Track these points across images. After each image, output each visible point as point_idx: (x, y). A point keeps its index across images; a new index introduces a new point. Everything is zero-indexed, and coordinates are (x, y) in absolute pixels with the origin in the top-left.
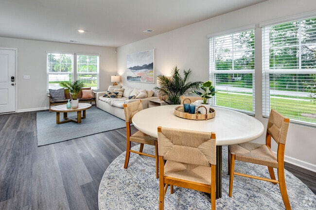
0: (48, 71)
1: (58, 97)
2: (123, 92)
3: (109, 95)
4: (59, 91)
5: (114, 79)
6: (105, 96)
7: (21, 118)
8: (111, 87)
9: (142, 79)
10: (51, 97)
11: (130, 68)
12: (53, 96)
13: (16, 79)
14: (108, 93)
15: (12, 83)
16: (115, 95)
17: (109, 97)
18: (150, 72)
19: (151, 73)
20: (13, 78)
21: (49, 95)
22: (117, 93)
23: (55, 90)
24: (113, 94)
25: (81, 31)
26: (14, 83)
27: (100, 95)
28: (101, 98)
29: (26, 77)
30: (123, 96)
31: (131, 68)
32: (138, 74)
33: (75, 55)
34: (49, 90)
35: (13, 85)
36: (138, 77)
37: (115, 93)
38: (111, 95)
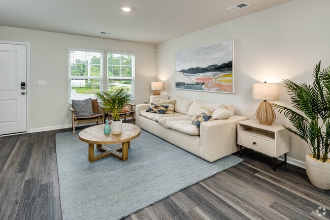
0: (70, 76)
1: (83, 112)
2: (174, 104)
3: (156, 110)
4: (85, 103)
5: (155, 86)
6: (149, 110)
7: (33, 144)
8: (155, 98)
9: (207, 87)
10: (75, 112)
11: (181, 71)
12: (78, 110)
13: (28, 86)
14: (153, 106)
15: (23, 91)
16: (164, 109)
17: (155, 112)
18: (224, 76)
19: (228, 78)
20: (23, 84)
21: (72, 109)
22: (167, 107)
23: (79, 101)
24: (162, 108)
25: (127, 9)
26: (24, 91)
27: (142, 108)
28: (144, 113)
29: (42, 83)
30: (174, 111)
31: (183, 71)
32: (197, 79)
33: (105, 53)
34: (73, 101)
35: (23, 94)
36: (197, 84)
37: (164, 107)
38: (158, 109)
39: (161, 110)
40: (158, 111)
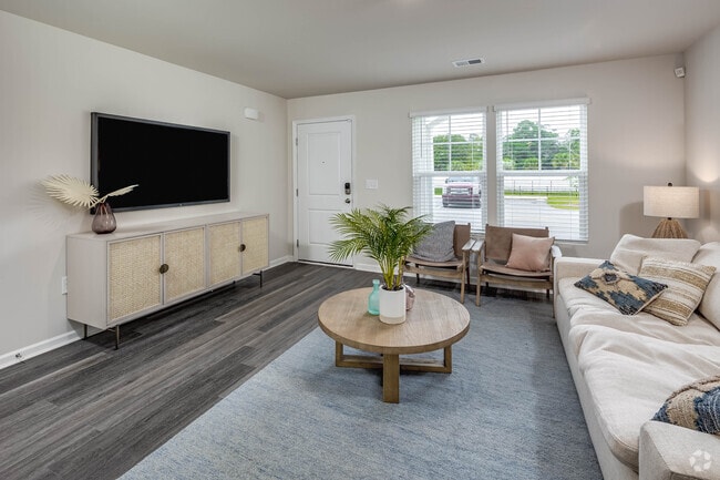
2: (706, 287)
3: (604, 288)
6: (586, 284)
13: (354, 189)
14: (604, 272)
15: (348, 197)
16: (638, 295)
17: (600, 295)
22: (658, 288)
24: (627, 287)
29: (372, 184)
30: (699, 314)
35: (348, 201)
37: (641, 284)
38: (611, 289)
39: (620, 294)
40: (612, 294)
